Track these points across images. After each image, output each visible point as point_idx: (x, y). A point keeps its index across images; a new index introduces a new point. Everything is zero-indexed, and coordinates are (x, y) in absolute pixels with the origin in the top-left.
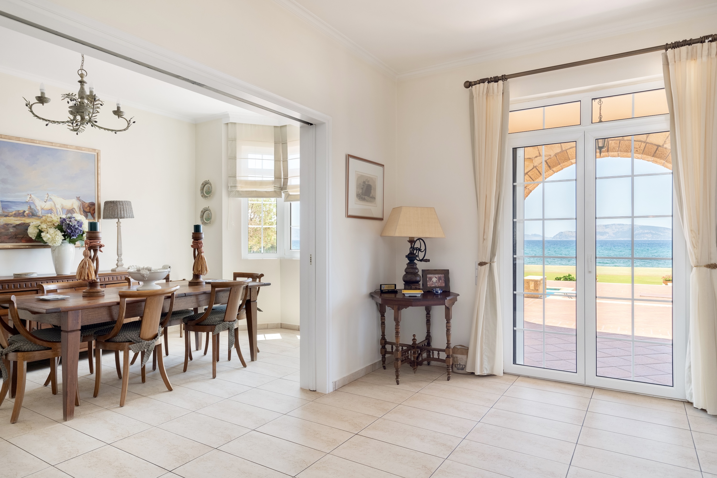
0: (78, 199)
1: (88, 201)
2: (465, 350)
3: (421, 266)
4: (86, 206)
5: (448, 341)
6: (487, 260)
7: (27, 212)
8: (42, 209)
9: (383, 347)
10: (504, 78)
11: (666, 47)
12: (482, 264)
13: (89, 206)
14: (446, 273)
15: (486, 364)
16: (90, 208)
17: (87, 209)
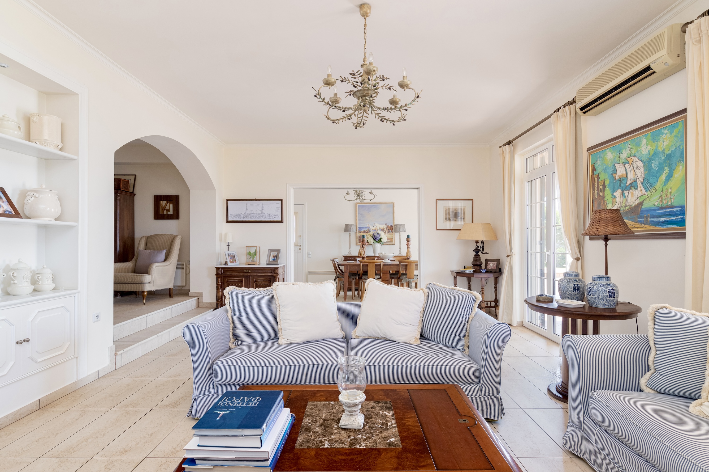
0: (386, 224)
1: (390, 225)
4: (389, 227)
7: (367, 231)
8: (372, 229)
10: (510, 142)
12: (508, 256)
13: (390, 227)
16: (391, 228)
17: (390, 229)
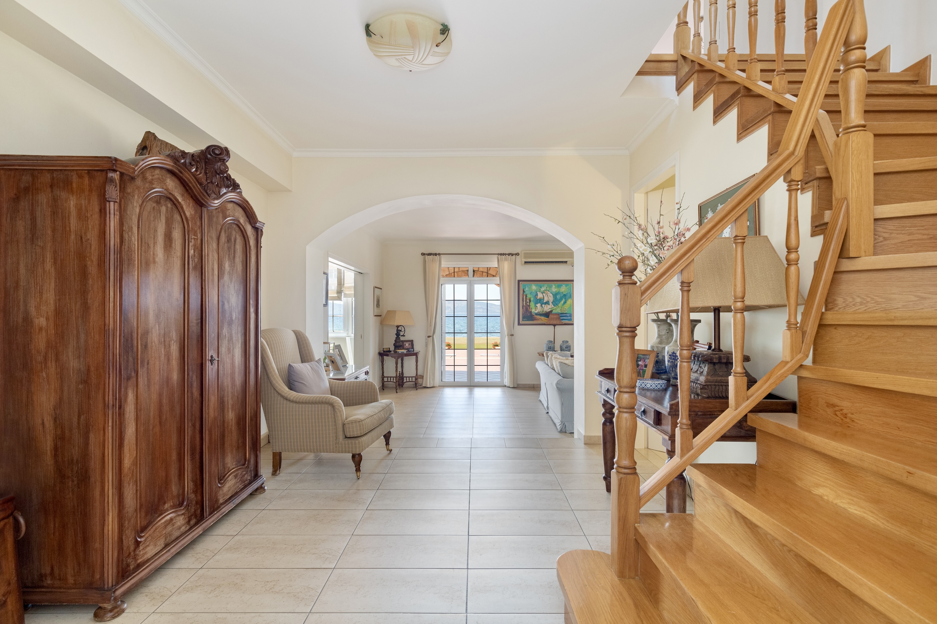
2: (422, 377)
3: (402, 338)
5: (417, 372)
6: (431, 335)
9: (383, 379)
10: (439, 254)
11: (498, 254)
12: (429, 337)
14: (412, 342)
15: (431, 382)
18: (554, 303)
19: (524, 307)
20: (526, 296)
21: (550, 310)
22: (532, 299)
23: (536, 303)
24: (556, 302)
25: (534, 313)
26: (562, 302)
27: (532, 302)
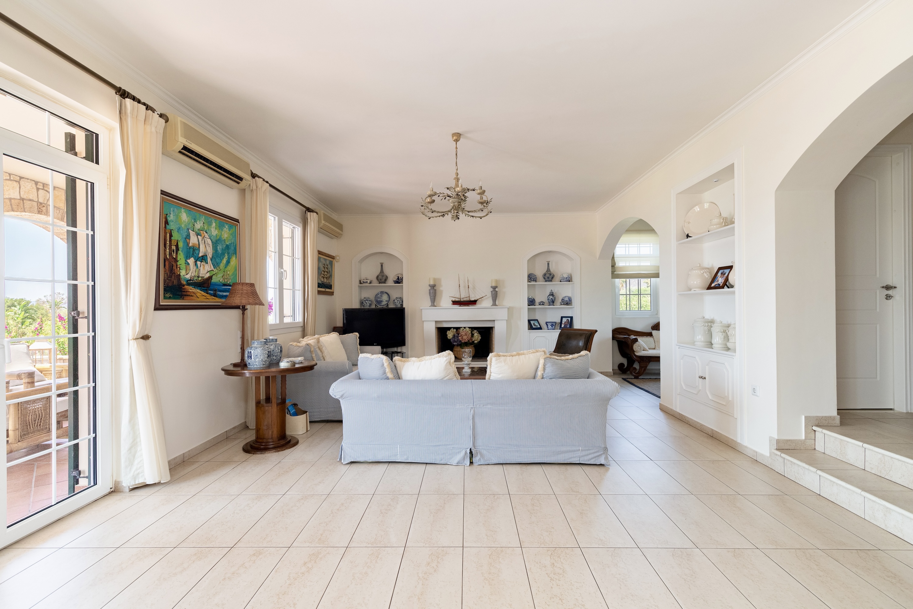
18: (214, 260)
19: (167, 263)
20: (171, 236)
21: (208, 275)
22: (181, 245)
23: (187, 257)
24: (216, 258)
25: (185, 279)
26: (225, 261)
27: (180, 252)
